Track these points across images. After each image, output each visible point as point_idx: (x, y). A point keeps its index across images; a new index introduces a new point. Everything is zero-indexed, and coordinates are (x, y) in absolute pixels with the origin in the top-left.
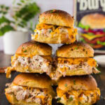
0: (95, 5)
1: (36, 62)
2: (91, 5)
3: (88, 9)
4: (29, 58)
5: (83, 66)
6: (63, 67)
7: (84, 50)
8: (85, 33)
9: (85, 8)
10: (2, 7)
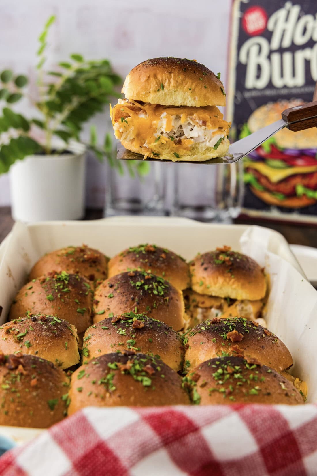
0: (294, 74)
2: (282, 75)
3: (270, 85)
8: (261, 159)
9: (262, 83)
10: (4, 77)
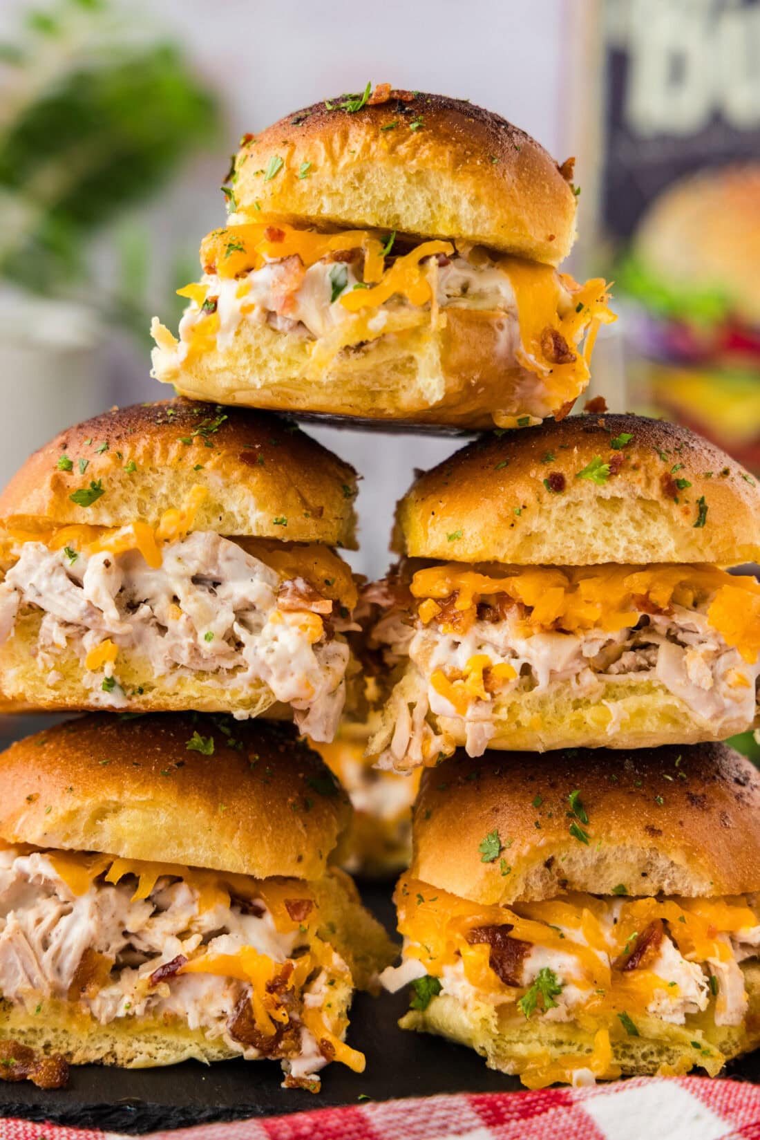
1: (193, 601)
4: (127, 562)
5: (664, 654)
6: (463, 658)
7: (673, 488)
